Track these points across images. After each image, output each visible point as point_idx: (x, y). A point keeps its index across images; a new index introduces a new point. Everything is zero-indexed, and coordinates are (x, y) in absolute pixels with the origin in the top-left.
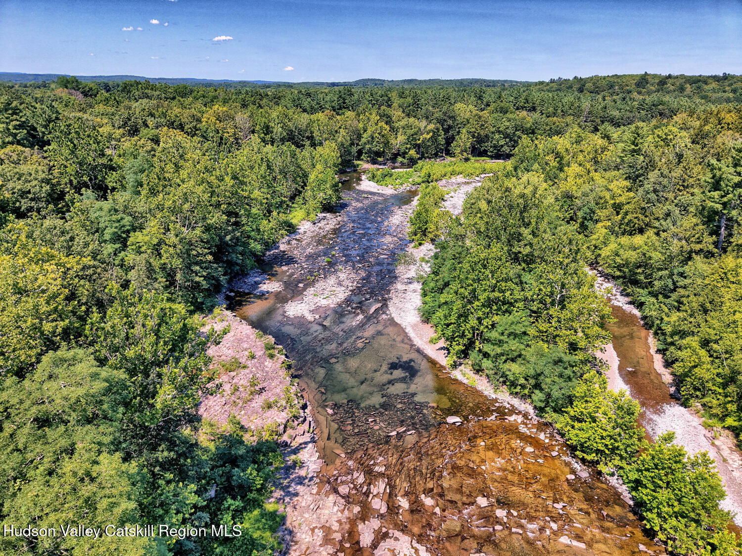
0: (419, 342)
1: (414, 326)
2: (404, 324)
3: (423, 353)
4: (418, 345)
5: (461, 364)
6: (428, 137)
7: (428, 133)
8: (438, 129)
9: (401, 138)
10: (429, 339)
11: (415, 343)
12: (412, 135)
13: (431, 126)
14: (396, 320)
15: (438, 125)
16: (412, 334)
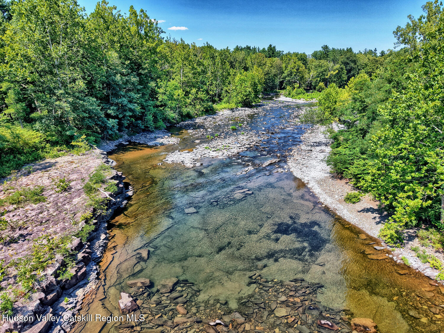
0: (326, 200)
1: (320, 182)
2: (306, 178)
3: (336, 215)
4: (326, 203)
5: (411, 238)
6: (335, 73)
7: (334, 71)
8: (342, 69)
9: (313, 73)
10: (343, 198)
11: (322, 200)
12: (322, 72)
13: (338, 66)
14: (295, 174)
15: (343, 66)
16: (317, 190)
